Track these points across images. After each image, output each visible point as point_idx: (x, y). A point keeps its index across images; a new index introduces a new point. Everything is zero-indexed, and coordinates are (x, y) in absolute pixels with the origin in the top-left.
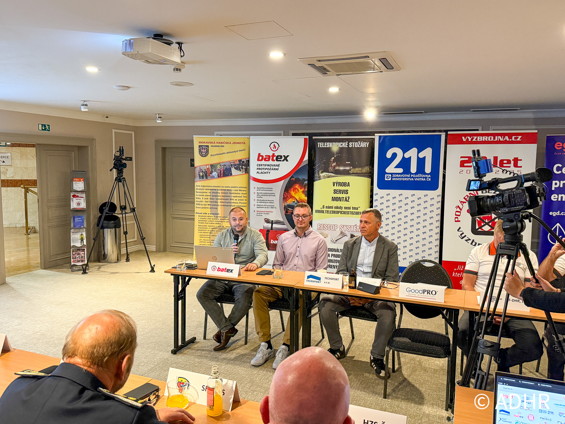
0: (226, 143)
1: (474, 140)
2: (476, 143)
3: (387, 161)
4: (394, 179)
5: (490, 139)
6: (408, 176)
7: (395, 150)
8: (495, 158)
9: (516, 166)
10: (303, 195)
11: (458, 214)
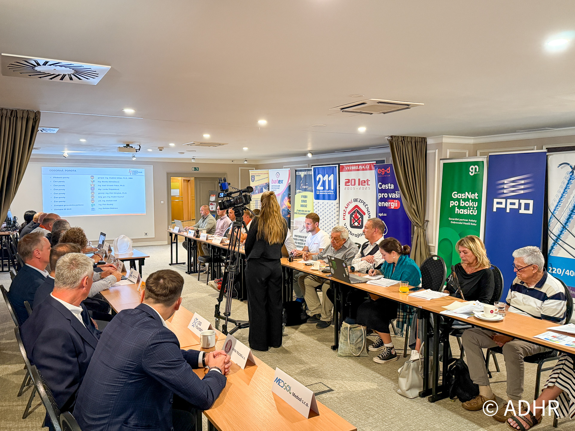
0: (261, 174)
1: (350, 169)
2: (351, 170)
3: (317, 182)
4: (320, 193)
5: (357, 168)
6: (325, 191)
7: (320, 176)
8: (359, 180)
9: (368, 184)
10: (289, 203)
11: (344, 215)
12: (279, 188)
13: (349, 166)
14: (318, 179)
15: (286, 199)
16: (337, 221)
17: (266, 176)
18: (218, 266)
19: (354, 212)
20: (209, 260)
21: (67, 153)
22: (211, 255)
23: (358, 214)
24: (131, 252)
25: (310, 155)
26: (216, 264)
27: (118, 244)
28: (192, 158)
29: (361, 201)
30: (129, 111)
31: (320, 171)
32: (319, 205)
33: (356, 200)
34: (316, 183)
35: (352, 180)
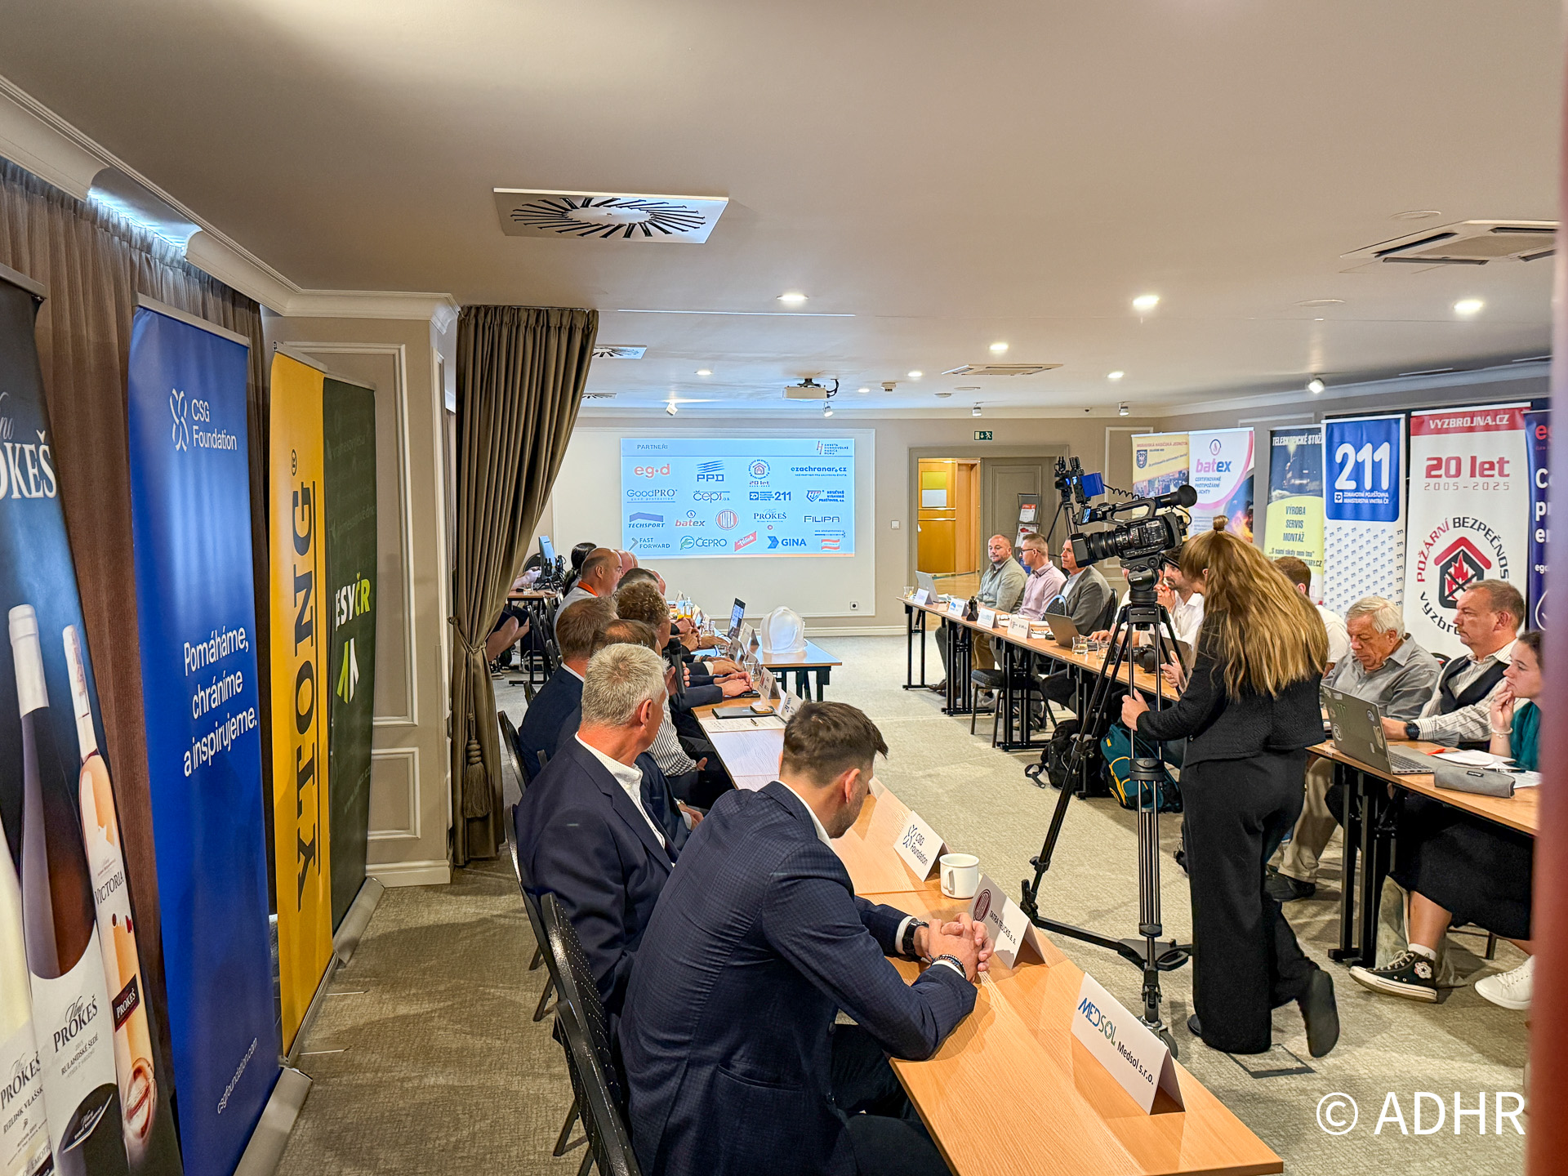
0: (1167, 445)
1: (1445, 426)
2: (1447, 431)
3: (1337, 468)
4: (1346, 501)
5: (1467, 422)
6: (1362, 495)
7: (1347, 448)
8: (1474, 459)
9: (1501, 474)
10: (1247, 530)
11: (1422, 566)
12: (1218, 485)
13: (1441, 417)
14: (1338, 459)
15: (1238, 518)
16: (1398, 586)
17: (1182, 449)
18: (1022, 699)
19: (1455, 559)
20: (999, 681)
21: (676, 405)
22: (1005, 669)
23: (1466, 566)
24: (800, 650)
25: (1316, 388)
26: (1018, 694)
27: (771, 628)
28: (975, 405)
29: (1478, 524)
30: (793, 299)
31: (1347, 434)
32: (1341, 535)
33: (1460, 522)
34: (1335, 470)
35: (1449, 460)
